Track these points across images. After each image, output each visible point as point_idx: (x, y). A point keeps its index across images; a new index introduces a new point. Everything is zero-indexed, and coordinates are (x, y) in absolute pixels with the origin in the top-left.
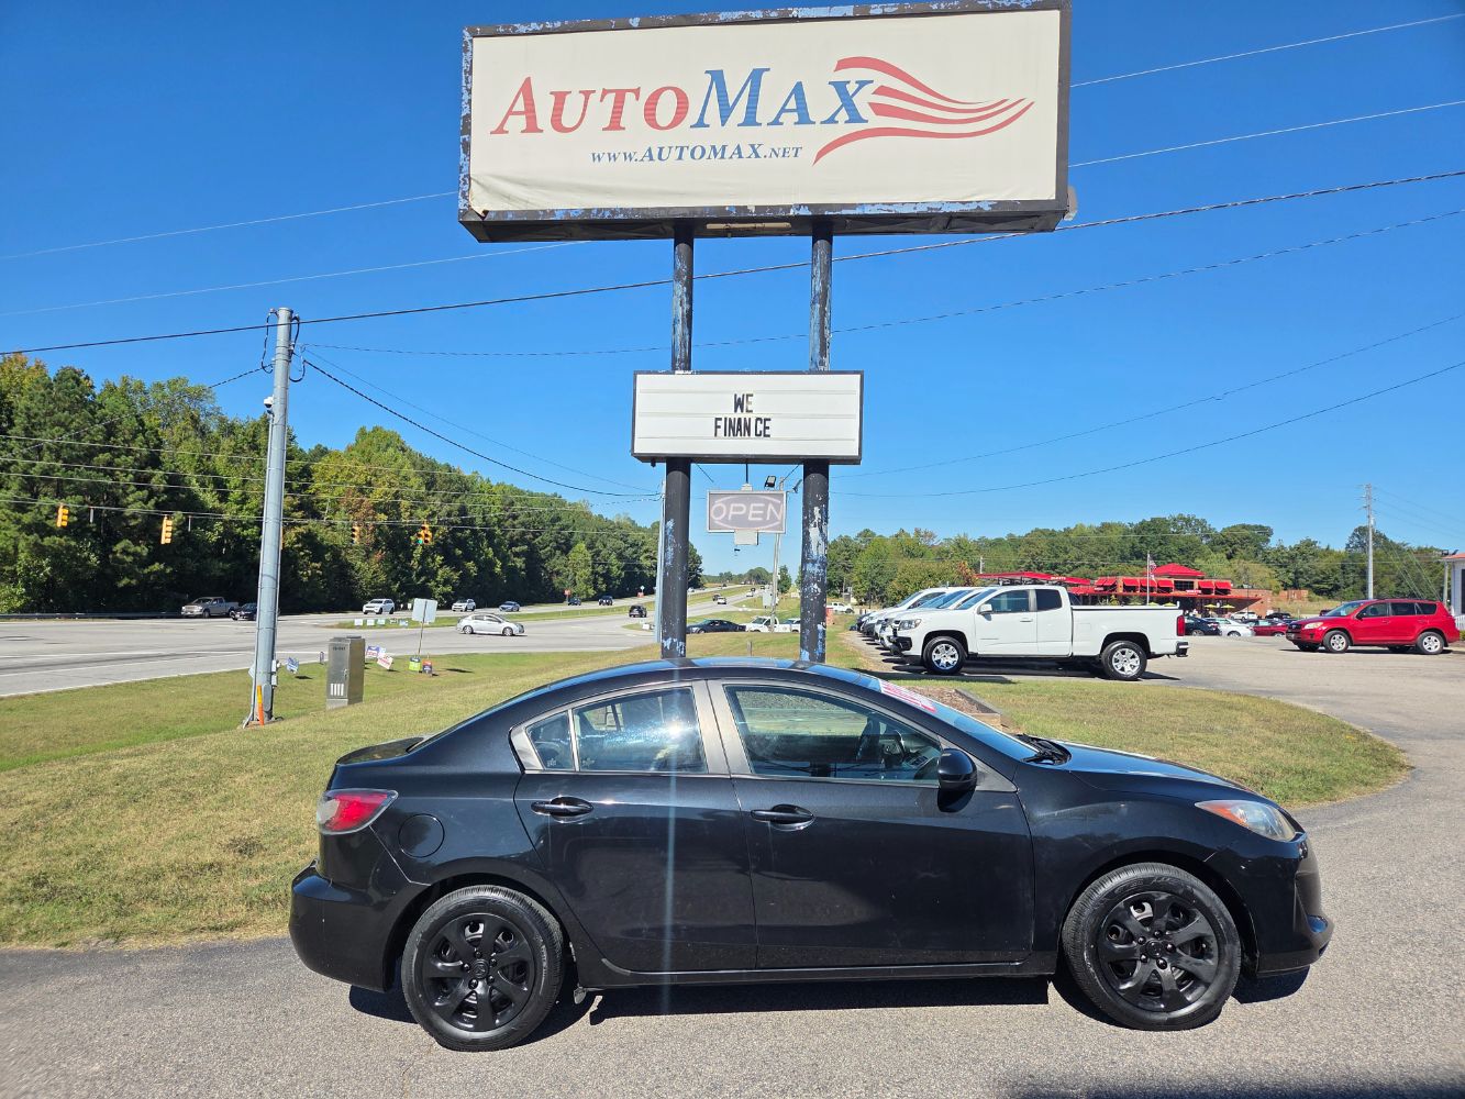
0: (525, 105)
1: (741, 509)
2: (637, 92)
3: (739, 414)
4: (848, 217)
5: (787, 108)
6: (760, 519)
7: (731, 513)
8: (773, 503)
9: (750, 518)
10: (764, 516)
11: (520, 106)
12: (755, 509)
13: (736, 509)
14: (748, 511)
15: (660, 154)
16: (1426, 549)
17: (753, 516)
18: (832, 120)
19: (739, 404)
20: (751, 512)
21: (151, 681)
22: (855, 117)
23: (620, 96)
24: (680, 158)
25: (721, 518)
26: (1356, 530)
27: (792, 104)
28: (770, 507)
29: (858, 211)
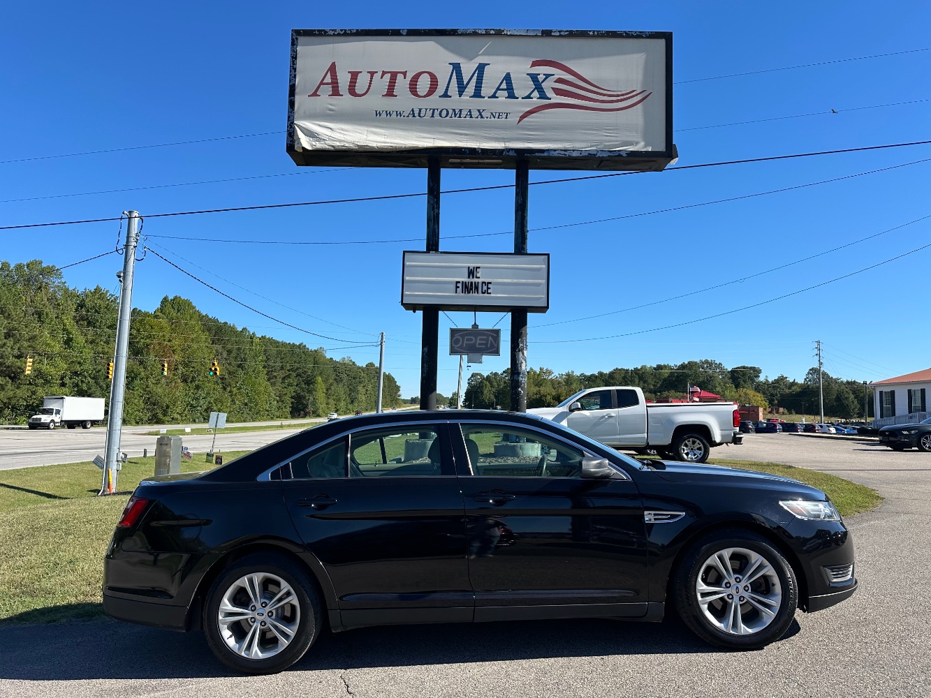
0: (331, 78)
1: (471, 340)
2: (405, 74)
3: (471, 280)
4: (539, 157)
5: (501, 87)
6: (484, 346)
7: (465, 342)
8: (492, 336)
9: (477, 346)
10: (486, 344)
11: (328, 79)
12: (480, 339)
13: (468, 340)
14: (476, 341)
15: (419, 113)
16: (851, 382)
17: (480, 344)
18: (529, 97)
19: (471, 273)
20: (478, 342)
21: (24, 469)
22: (543, 96)
23: (394, 76)
24: (433, 116)
25: (458, 345)
26: (810, 370)
27: (504, 86)
28: (490, 338)
29: (546, 154)
